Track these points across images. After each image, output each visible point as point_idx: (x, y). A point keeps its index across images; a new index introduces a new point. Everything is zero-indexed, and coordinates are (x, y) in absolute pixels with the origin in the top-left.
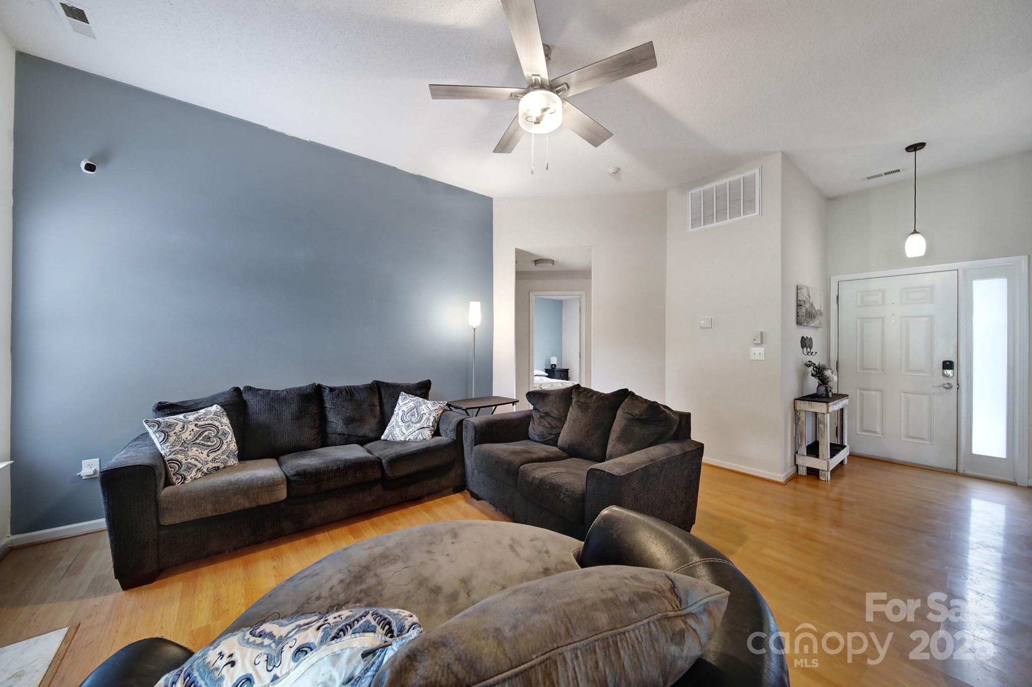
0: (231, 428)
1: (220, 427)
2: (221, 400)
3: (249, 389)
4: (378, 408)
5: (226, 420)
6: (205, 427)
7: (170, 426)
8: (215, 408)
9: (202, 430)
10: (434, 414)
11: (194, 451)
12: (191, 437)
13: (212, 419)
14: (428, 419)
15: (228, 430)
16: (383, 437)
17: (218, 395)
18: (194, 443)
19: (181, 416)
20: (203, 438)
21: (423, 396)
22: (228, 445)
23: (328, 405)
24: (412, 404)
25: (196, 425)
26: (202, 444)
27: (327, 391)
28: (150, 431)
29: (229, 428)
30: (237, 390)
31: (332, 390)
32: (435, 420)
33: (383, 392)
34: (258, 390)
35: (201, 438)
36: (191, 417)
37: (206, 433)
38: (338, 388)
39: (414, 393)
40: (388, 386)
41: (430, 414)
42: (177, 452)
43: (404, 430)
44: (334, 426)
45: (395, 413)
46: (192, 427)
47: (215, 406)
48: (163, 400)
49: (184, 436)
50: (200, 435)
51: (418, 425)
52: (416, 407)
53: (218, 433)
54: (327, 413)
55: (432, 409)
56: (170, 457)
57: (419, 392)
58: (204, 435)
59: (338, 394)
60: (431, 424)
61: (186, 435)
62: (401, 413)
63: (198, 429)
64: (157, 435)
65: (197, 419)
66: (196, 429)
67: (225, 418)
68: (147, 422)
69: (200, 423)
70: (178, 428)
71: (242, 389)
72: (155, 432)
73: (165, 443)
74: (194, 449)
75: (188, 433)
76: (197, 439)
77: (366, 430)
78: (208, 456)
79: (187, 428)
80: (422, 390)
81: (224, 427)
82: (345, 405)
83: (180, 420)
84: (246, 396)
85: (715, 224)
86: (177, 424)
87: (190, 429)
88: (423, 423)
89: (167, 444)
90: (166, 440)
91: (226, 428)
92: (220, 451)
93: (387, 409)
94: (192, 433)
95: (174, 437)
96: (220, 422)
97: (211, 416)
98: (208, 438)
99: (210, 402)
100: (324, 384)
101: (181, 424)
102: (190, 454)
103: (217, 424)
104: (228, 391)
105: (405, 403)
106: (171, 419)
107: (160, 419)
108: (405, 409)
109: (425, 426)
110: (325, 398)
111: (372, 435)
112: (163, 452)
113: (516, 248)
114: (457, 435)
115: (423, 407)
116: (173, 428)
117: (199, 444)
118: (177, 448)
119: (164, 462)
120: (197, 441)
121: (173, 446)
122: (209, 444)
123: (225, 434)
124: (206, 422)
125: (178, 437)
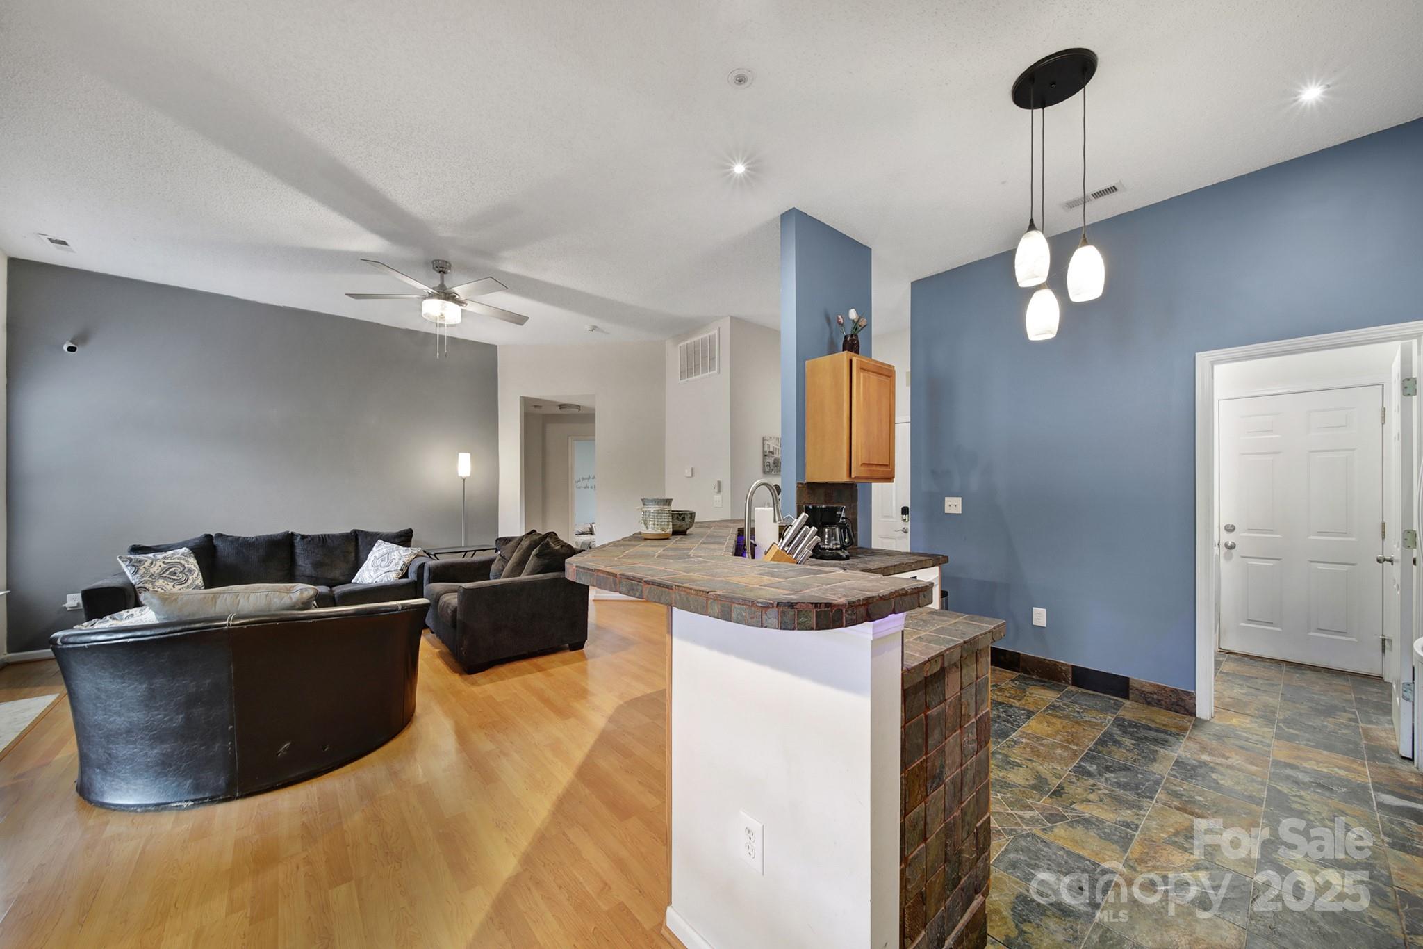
0: (197, 566)
1: (186, 565)
2: (190, 544)
3: (220, 536)
4: (353, 555)
5: (193, 560)
6: (171, 565)
7: (140, 562)
8: (185, 550)
9: (169, 567)
10: (404, 559)
11: (161, 582)
12: (158, 571)
13: (178, 558)
14: (397, 564)
15: (195, 568)
16: (353, 581)
17: (189, 541)
18: (161, 576)
19: (151, 555)
20: (169, 572)
21: (402, 543)
22: (194, 581)
23: (298, 550)
24: (385, 551)
25: (163, 562)
26: (168, 578)
27: (299, 537)
28: (123, 565)
29: (195, 566)
30: (209, 537)
31: (303, 537)
32: (404, 564)
33: (360, 540)
34: (228, 536)
35: (168, 573)
36: (160, 556)
37: (173, 569)
38: (310, 536)
39: (392, 541)
40: (366, 534)
41: (400, 559)
42: (146, 582)
43: (372, 573)
44: (303, 569)
45: (368, 559)
46: (160, 563)
47: (184, 549)
48: (137, 544)
49: (152, 570)
50: (167, 571)
51: (386, 569)
52: (388, 553)
53: (184, 570)
54: (297, 558)
55: (402, 554)
56: (140, 585)
57: (397, 540)
58: (171, 570)
59: (310, 541)
60: (399, 568)
61: (154, 570)
62: (372, 559)
63: (165, 566)
64: (129, 568)
65: (164, 558)
66: (163, 565)
67: (192, 559)
68: (120, 558)
69: (167, 561)
70: (147, 564)
71: (214, 535)
72: (127, 566)
73: (135, 574)
74: (161, 581)
75: (156, 568)
76: (163, 573)
77: (336, 574)
78: (174, 587)
79: (156, 564)
80: (404, 539)
81: (190, 566)
82: (316, 551)
83: (149, 558)
84: (216, 542)
85: (694, 378)
86: (146, 561)
87: (157, 565)
88: (392, 567)
89: (138, 575)
90: (136, 572)
91: (192, 567)
92: (186, 585)
93: (362, 555)
94: (160, 568)
95: (144, 570)
96: (186, 561)
97: (179, 556)
98: (174, 573)
99: (180, 546)
100: (297, 531)
101: (150, 561)
102: (157, 584)
103: (183, 562)
104: (200, 538)
105: (380, 549)
106: (142, 557)
107: (132, 557)
108: (377, 555)
109: (393, 570)
110: (296, 545)
111: (342, 578)
112: (133, 582)
113: (521, 397)
114: (418, 577)
115: (396, 552)
116: (142, 563)
117: (165, 577)
118: (146, 579)
119: (135, 589)
120: (164, 575)
121: (142, 577)
122: (175, 578)
123: (191, 571)
124: (173, 561)
125: (147, 570)
